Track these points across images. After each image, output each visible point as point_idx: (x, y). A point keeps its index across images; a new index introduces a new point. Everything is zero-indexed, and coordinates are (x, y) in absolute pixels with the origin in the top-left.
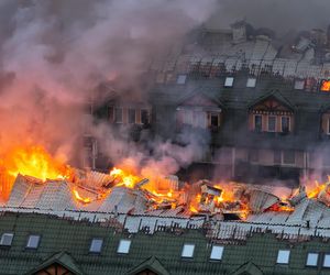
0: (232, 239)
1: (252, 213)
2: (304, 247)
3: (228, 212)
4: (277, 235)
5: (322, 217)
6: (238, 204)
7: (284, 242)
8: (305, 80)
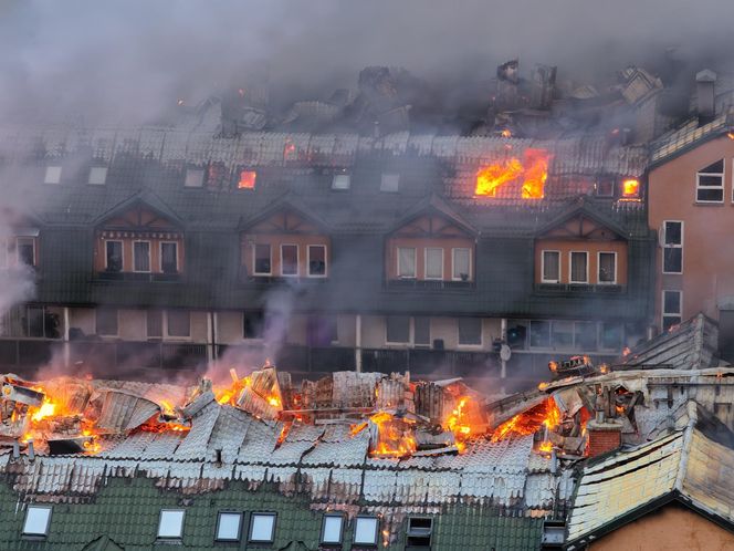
0: (67, 492)
1: (106, 437)
2: (213, 503)
3: (57, 437)
4: (157, 479)
5: (246, 442)
6: (77, 420)
7: (172, 495)
8: (206, 167)
